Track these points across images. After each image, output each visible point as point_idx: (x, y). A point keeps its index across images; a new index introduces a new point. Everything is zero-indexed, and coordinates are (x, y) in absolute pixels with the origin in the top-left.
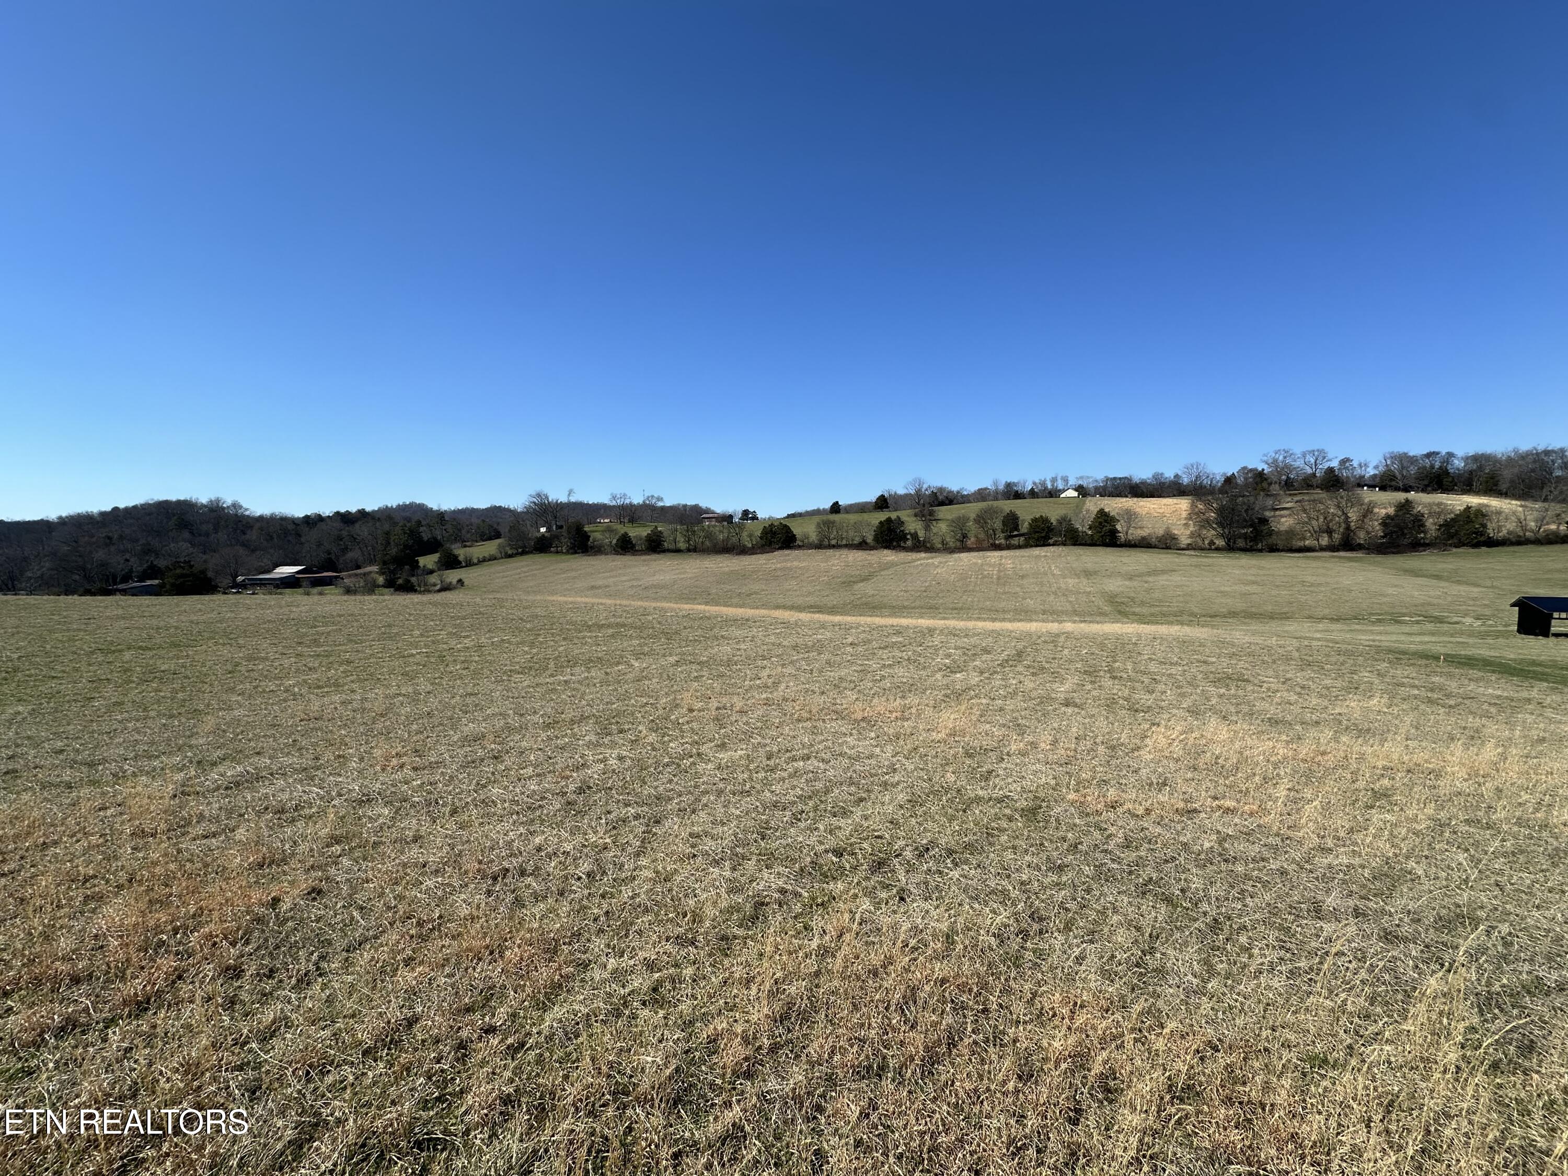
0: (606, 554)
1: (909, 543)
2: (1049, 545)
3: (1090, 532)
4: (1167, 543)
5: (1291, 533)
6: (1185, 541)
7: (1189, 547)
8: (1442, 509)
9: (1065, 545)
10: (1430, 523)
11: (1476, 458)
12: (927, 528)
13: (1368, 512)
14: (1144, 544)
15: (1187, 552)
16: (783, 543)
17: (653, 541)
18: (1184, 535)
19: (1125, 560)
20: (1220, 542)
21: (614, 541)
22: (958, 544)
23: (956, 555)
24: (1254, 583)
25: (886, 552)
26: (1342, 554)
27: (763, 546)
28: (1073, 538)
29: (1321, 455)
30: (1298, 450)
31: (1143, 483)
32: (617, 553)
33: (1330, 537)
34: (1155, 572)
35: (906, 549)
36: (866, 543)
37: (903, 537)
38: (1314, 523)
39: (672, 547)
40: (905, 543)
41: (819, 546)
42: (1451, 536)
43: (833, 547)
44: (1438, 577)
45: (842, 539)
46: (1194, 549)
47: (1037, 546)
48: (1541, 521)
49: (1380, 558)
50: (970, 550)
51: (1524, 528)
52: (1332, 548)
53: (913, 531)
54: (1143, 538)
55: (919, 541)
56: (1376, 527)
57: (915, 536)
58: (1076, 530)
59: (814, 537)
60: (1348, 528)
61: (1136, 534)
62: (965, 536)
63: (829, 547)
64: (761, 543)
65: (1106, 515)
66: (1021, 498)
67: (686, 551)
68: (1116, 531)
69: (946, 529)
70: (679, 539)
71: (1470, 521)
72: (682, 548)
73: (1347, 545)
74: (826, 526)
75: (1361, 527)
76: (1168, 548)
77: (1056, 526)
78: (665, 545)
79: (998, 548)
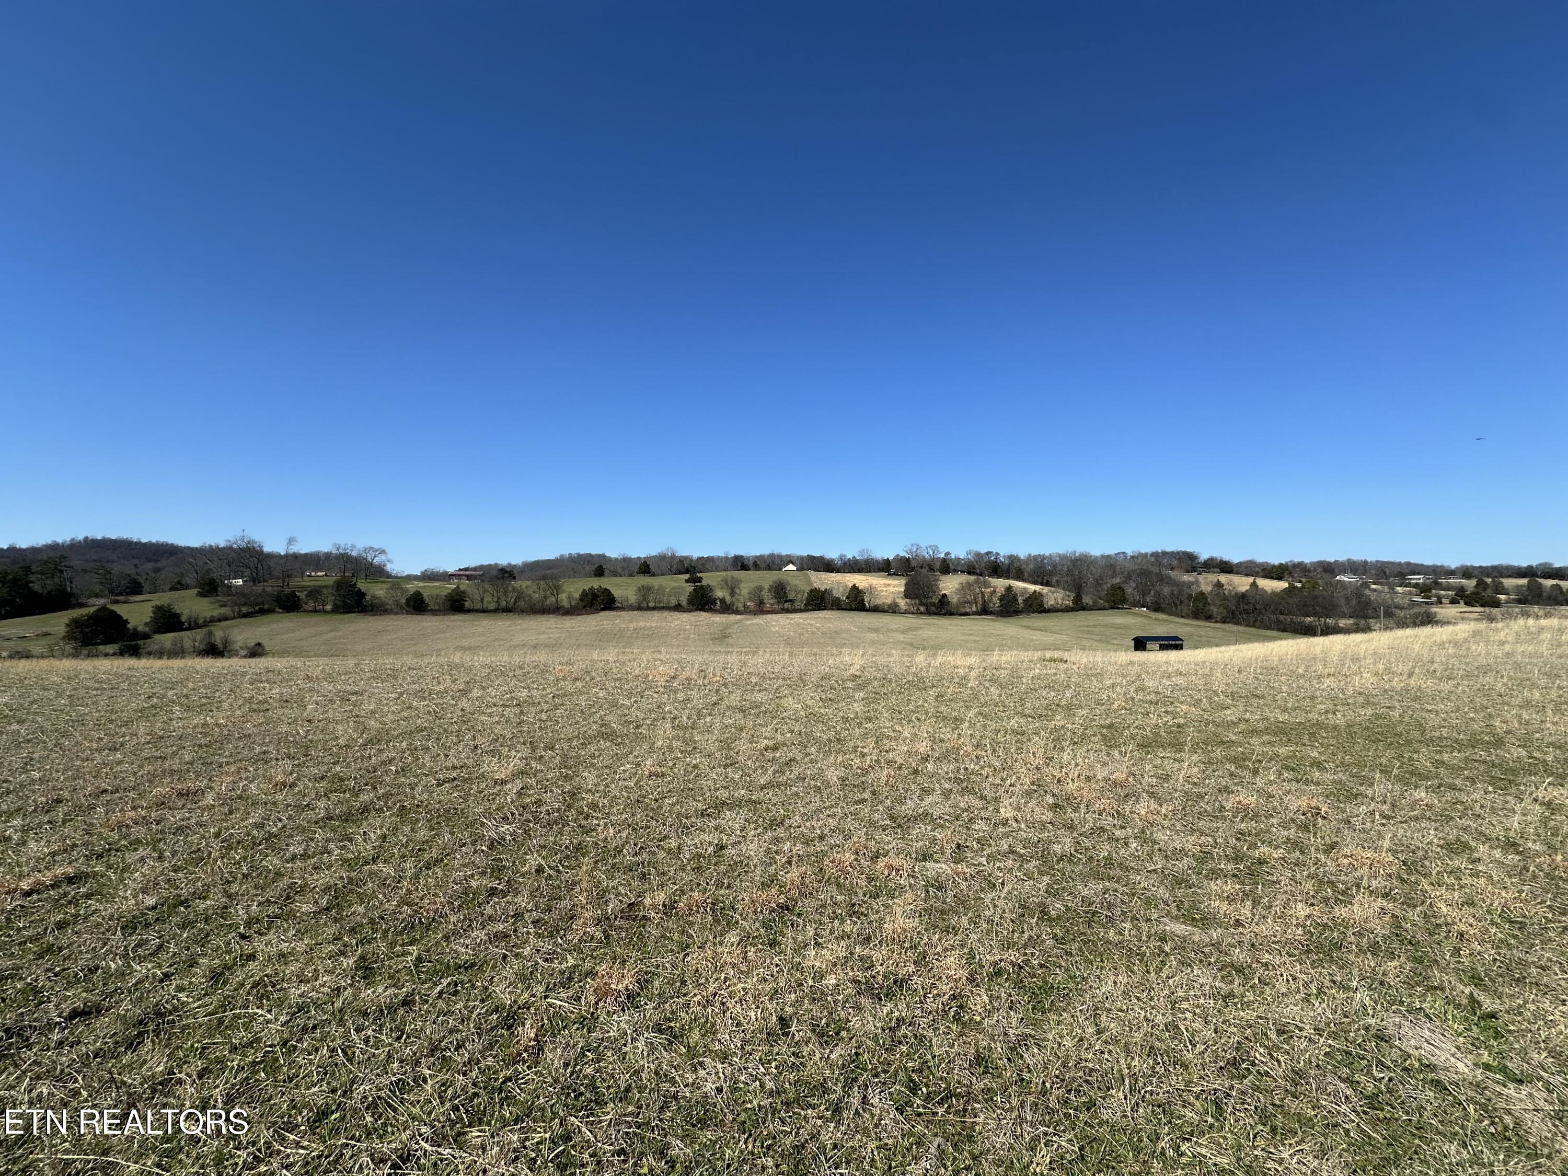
0: (397, 614)
1: (718, 606)
2: (825, 610)
3: (848, 601)
4: (892, 609)
5: (957, 603)
6: (903, 607)
7: (906, 612)
8: (1025, 591)
9: (832, 609)
10: (1020, 600)
11: (1010, 557)
12: (733, 594)
13: (993, 591)
14: (876, 609)
15: (905, 615)
16: (605, 605)
17: (457, 601)
18: (903, 603)
20: (921, 609)
21: (403, 601)
22: (756, 608)
24: (971, 635)
25: (703, 613)
26: (984, 617)
27: (584, 607)
28: (837, 605)
29: (935, 548)
30: (923, 545)
32: (408, 613)
33: (977, 606)
35: (716, 611)
36: (682, 606)
37: (714, 602)
38: (969, 597)
39: (479, 606)
40: (715, 606)
41: (640, 608)
42: (1030, 607)
43: (654, 609)
44: (1041, 630)
45: (660, 602)
46: (911, 613)
47: (815, 610)
48: (1062, 599)
49: (1005, 620)
50: (768, 612)
51: (1057, 604)
52: (976, 613)
53: (720, 595)
54: (879, 606)
55: (726, 605)
56: (995, 600)
57: (723, 601)
58: (838, 599)
59: (633, 599)
60: (985, 601)
61: (875, 602)
62: (761, 602)
63: (649, 609)
64: (581, 604)
65: (857, 588)
66: (749, 569)
67: (495, 611)
68: (863, 600)
69: (747, 596)
70: (488, 598)
71: (1036, 599)
72: (490, 608)
73: (985, 611)
74: (645, 591)
75: (991, 601)
76: (894, 612)
77: (826, 596)
78: (467, 604)
79: (787, 611)
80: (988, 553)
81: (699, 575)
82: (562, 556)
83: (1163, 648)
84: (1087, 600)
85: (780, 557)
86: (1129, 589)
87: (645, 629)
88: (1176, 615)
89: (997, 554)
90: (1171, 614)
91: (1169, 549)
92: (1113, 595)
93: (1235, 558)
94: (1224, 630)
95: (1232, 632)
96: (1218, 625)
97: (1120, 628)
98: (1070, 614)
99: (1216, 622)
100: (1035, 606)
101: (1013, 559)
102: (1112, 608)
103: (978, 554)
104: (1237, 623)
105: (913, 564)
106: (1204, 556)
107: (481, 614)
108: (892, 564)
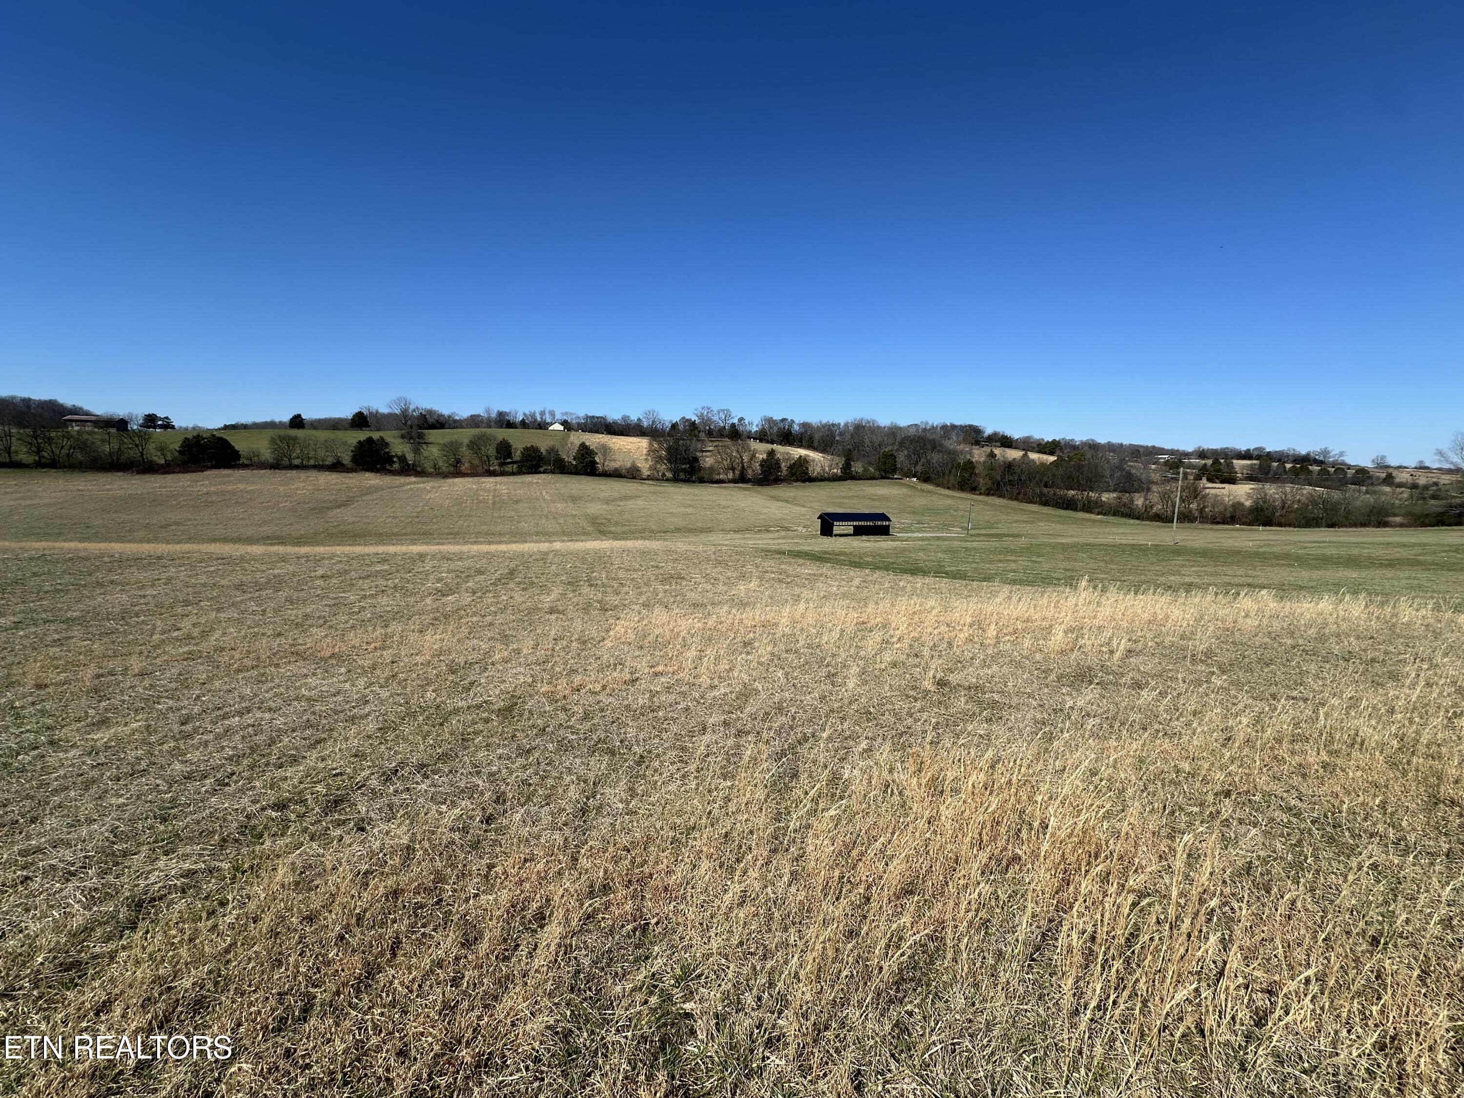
1: (396, 466)
2: (540, 473)
3: (574, 463)
4: (632, 474)
5: (711, 469)
6: (646, 473)
7: (649, 478)
8: (789, 457)
9: (553, 473)
10: (783, 466)
11: (805, 425)
12: (416, 451)
13: (753, 457)
14: (616, 474)
15: (647, 482)
16: (218, 460)
18: (645, 467)
19: (603, 487)
20: (669, 475)
22: (452, 469)
23: (450, 481)
24: (691, 506)
25: (367, 475)
26: (740, 485)
27: (184, 463)
28: (561, 467)
29: (728, 414)
30: (715, 409)
31: (615, 423)
33: (734, 473)
34: (625, 498)
35: (393, 473)
36: (342, 465)
37: (389, 459)
38: (725, 462)
40: (391, 465)
41: (276, 466)
42: (793, 475)
43: (297, 467)
44: (787, 501)
45: (309, 458)
46: (652, 479)
47: (529, 473)
48: (830, 466)
49: (760, 488)
50: (465, 475)
51: (824, 472)
52: (734, 481)
53: (400, 454)
54: (616, 469)
55: (408, 465)
56: (757, 466)
57: (402, 459)
58: (563, 461)
59: (267, 454)
60: (743, 467)
61: (611, 465)
62: (458, 462)
63: (292, 467)
64: (182, 458)
65: (588, 449)
68: (595, 463)
69: (437, 454)
70: (21, 448)
71: (801, 466)
72: (25, 462)
73: (742, 479)
74: (285, 443)
75: (750, 467)
76: (634, 478)
79: (493, 474)
80: (784, 420)
83: (859, 531)
84: (857, 467)
86: (901, 458)
88: (942, 486)
89: (792, 421)
90: (937, 485)
91: (958, 423)
92: (885, 463)
93: (1016, 434)
94: (986, 503)
95: (991, 505)
96: (981, 498)
97: (878, 500)
98: (836, 483)
99: (980, 494)
100: (799, 474)
102: (883, 478)
103: (773, 421)
104: (1001, 496)
106: (988, 431)
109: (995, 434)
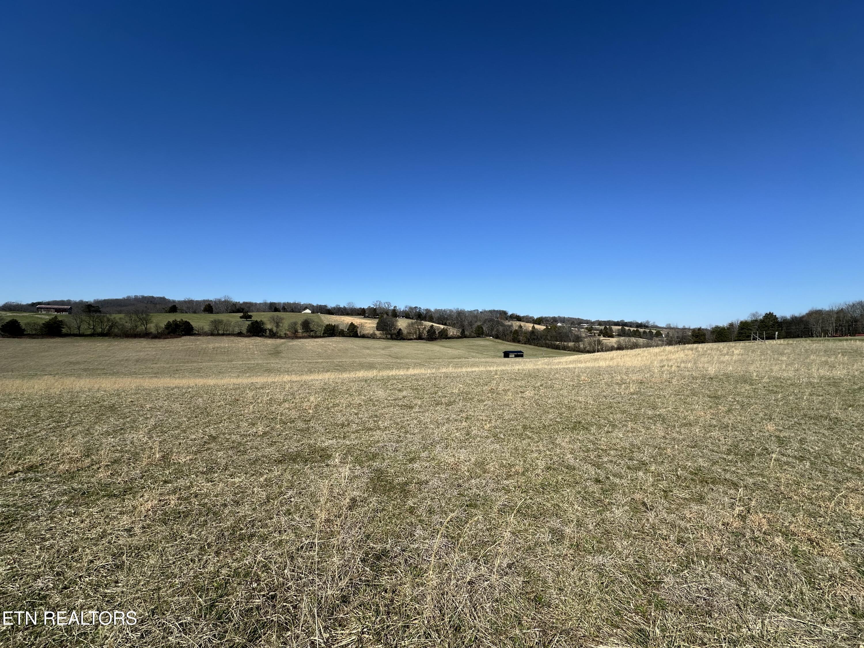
1: (268, 334)
2: (333, 336)
3: (348, 332)
4: (372, 337)
5: (405, 333)
6: (378, 335)
7: (380, 338)
8: (439, 328)
9: (339, 336)
10: (437, 333)
11: (427, 310)
12: (277, 326)
13: (424, 328)
14: (363, 336)
16: (185, 332)
18: (376, 333)
20: (389, 336)
22: (293, 335)
25: (255, 338)
26: (420, 341)
27: (169, 333)
28: (342, 334)
29: (389, 304)
30: (383, 302)
31: (331, 308)
33: (417, 335)
35: (266, 337)
36: (243, 333)
38: (413, 331)
39: (76, 331)
40: (266, 333)
41: (212, 335)
42: (441, 336)
43: (223, 335)
44: (448, 348)
45: (227, 331)
46: (382, 339)
47: (329, 336)
48: (456, 332)
49: (431, 342)
50: (301, 338)
51: (454, 335)
52: (417, 339)
53: (270, 328)
54: (365, 334)
55: (273, 333)
56: (425, 332)
57: (271, 330)
58: (343, 331)
59: (207, 328)
60: (420, 333)
62: (296, 331)
63: (218, 335)
64: (167, 331)
65: (354, 325)
66: (279, 311)
67: (92, 335)
68: (357, 331)
69: (287, 328)
70: (84, 326)
71: (444, 332)
72: (86, 333)
73: (420, 338)
74: (216, 323)
75: (423, 332)
76: (374, 338)
77: (335, 328)
78: (64, 331)
79: (312, 337)
80: (416, 307)
81: (249, 314)
82: (128, 297)
83: (516, 356)
84: (467, 333)
85: (298, 304)
86: (484, 328)
87: (220, 347)
88: (506, 340)
89: (420, 308)
90: (503, 340)
91: (496, 309)
92: (478, 330)
93: (522, 314)
94: (526, 348)
96: (523, 345)
98: (460, 339)
100: (443, 336)
101: (428, 311)
102: (478, 337)
103: (411, 308)
104: (530, 344)
105: (378, 311)
106: (510, 313)
107: (79, 338)
108: (367, 312)
109: (513, 315)
